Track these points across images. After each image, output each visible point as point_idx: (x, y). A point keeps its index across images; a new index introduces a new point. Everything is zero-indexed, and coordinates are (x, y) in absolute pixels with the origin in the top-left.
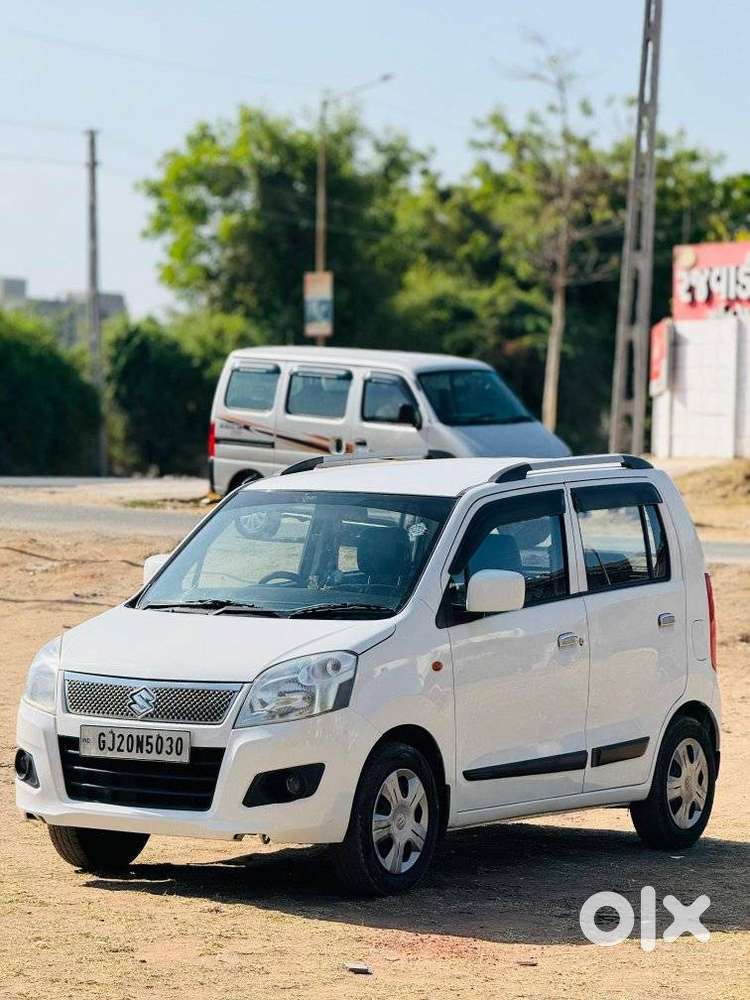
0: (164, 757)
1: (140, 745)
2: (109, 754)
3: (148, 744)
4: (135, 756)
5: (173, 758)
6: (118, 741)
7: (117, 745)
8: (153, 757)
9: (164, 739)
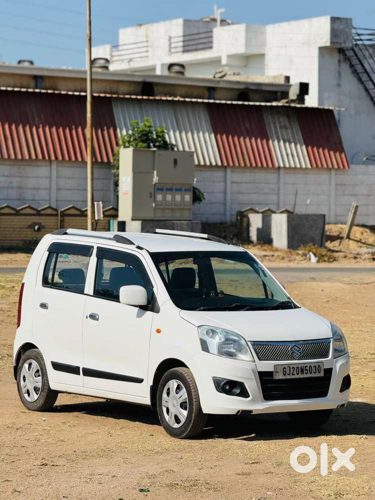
0: (313, 375)
1: (302, 371)
2: (288, 377)
3: (306, 370)
4: (301, 376)
5: (317, 375)
6: (292, 370)
7: (291, 373)
8: (309, 375)
9: (312, 367)
